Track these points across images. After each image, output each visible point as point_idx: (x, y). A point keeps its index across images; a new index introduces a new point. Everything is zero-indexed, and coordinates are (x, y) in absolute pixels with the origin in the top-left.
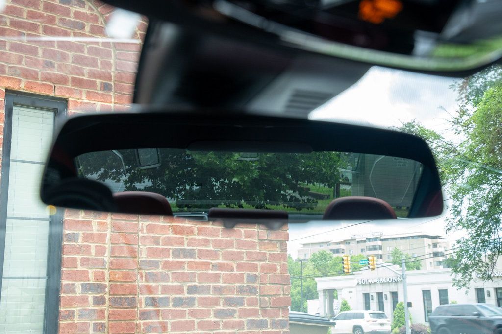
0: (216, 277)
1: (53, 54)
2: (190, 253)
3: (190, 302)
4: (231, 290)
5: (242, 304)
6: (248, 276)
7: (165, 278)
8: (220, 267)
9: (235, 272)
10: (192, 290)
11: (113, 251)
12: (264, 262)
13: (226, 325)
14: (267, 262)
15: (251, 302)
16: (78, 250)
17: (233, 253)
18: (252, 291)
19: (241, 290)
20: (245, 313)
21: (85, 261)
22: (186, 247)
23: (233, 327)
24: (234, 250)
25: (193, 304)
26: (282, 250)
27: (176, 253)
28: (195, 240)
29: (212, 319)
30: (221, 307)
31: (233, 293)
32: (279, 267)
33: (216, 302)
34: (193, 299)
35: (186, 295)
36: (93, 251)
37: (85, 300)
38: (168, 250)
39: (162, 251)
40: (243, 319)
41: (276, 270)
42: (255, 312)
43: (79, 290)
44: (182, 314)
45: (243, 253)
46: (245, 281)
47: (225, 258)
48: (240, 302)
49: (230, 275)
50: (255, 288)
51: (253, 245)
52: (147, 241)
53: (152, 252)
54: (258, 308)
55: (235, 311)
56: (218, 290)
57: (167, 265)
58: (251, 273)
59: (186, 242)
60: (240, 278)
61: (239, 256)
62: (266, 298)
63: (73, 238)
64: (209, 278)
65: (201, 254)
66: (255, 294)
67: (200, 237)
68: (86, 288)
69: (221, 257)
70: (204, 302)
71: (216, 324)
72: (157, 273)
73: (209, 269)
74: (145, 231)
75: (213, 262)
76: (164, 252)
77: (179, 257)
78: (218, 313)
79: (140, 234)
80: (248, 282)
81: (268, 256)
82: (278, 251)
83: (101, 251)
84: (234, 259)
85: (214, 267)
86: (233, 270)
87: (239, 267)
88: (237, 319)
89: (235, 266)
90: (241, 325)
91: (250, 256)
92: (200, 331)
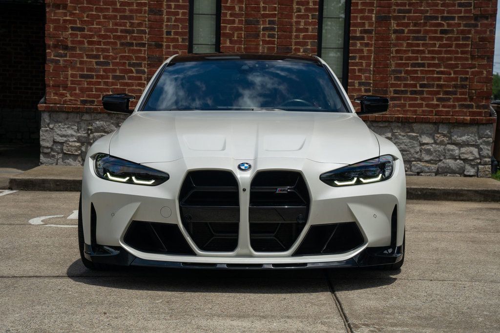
0: (439, 79)
2: (423, 65)
3: (422, 92)
4: (448, 86)
5: (456, 94)
6: (461, 78)
7: (405, 79)
8: (442, 73)
9: (452, 75)
10: (422, 86)
11: (375, 65)
12: (474, 70)
13: (444, 106)
14: (476, 69)
15: (461, 94)
16: (356, 65)
17: (451, 64)
18: (463, 86)
19: (455, 86)
20: (458, 100)
21: (360, 70)
22: (420, 62)
23: (448, 107)
24: (453, 62)
25: (423, 94)
26: (488, 62)
27: (413, 65)
28: (426, 57)
29: (435, 102)
30: (441, 96)
31: (450, 88)
32: (485, 72)
33: (438, 93)
34: (423, 91)
35: (419, 89)
36: (364, 65)
37: (360, 90)
38: (408, 64)
39: (405, 63)
40: (456, 103)
41: (483, 73)
42: (465, 100)
43: (357, 85)
44: (416, 99)
45: (458, 64)
46: (459, 81)
47: (445, 68)
48: (455, 93)
49: (449, 77)
50: (466, 85)
51: (467, 59)
52: (396, 59)
53: (398, 65)
54: (467, 97)
55: (450, 98)
56: (439, 86)
57: (407, 72)
58: (464, 76)
59: (419, 59)
60: (456, 79)
61: (456, 66)
62: (474, 91)
63: (354, 58)
64: (434, 79)
65: (429, 65)
66: (466, 89)
67: (429, 55)
68: (360, 84)
69: (443, 67)
70: (429, 93)
71: (437, 106)
72: (401, 77)
73: (434, 74)
74: (394, 53)
75: (437, 70)
76: (406, 65)
77: (415, 67)
79: (392, 55)
80: (461, 81)
81: (477, 65)
82: (485, 62)
83: (368, 65)
84: (452, 68)
85: (438, 73)
86: (450, 74)
87: (455, 73)
88: (452, 103)
89: (452, 72)
90: (454, 106)
91: (463, 66)
92: (426, 109)
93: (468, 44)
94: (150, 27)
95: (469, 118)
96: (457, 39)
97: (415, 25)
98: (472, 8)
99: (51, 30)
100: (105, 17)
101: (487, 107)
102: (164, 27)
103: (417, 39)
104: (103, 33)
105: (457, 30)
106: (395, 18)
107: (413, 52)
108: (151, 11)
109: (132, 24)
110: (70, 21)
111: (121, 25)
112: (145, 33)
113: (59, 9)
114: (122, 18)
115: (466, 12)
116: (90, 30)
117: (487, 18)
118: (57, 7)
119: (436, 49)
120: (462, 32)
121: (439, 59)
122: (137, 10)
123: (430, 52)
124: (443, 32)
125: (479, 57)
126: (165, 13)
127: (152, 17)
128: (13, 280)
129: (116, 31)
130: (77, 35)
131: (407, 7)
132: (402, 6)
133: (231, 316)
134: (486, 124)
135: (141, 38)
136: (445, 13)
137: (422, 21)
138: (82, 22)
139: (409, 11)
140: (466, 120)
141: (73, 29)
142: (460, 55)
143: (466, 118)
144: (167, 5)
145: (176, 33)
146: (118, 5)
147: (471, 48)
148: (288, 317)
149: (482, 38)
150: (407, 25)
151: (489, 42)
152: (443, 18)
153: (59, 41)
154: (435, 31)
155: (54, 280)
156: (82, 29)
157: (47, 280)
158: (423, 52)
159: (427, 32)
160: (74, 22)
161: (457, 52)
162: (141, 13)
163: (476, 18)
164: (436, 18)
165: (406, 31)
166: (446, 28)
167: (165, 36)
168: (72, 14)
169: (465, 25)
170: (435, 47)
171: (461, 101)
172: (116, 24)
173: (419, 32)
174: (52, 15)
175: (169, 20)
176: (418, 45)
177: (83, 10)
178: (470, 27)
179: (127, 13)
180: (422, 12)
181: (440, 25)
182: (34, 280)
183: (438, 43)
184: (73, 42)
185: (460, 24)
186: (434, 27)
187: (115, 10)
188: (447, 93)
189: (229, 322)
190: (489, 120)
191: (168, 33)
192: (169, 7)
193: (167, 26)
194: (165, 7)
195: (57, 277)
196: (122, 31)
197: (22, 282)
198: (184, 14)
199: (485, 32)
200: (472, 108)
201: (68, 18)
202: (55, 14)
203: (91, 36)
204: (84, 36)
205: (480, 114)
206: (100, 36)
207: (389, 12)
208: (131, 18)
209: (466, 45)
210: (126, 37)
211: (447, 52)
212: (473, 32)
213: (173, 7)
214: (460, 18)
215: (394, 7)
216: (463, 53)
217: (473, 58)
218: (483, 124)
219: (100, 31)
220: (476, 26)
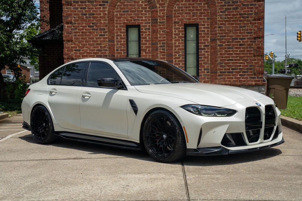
0: (240, 66)
1: (194, 13)
2: (232, 60)
3: (232, 72)
4: (244, 69)
5: (248, 73)
6: (250, 65)
7: (225, 66)
8: (241, 63)
9: (246, 64)
10: (232, 69)
11: (211, 60)
12: (255, 61)
13: (243, 78)
15: (250, 72)
16: (202, 61)
18: (251, 69)
19: (247, 69)
20: (249, 75)
21: (204, 63)
22: (231, 58)
23: (245, 79)
24: (246, 58)
25: (233, 73)
27: (228, 60)
32: (260, 62)
33: (240, 72)
35: (231, 71)
36: (206, 61)
37: (205, 72)
40: (248, 77)
41: (259, 63)
42: (252, 75)
43: (203, 70)
44: (230, 75)
47: (242, 61)
49: (244, 65)
50: (252, 68)
51: (252, 57)
52: (220, 57)
53: (221, 60)
54: (253, 73)
55: (245, 74)
56: (240, 69)
57: (225, 63)
58: (251, 64)
60: (247, 66)
61: (247, 60)
62: (256, 71)
63: (201, 58)
64: (238, 66)
65: (235, 60)
66: (252, 70)
67: (235, 56)
68: (204, 69)
70: (236, 72)
71: (240, 78)
72: (223, 66)
74: (219, 55)
76: (225, 60)
77: (229, 61)
78: (240, 75)
80: (250, 67)
81: (256, 59)
82: (260, 58)
83: (208, 61)
84: (246, 61)
85: (239, 63)
86: (245, 64)
87: (247, 63)
88: (246, 77)
89: (246, 63)
90: (247, 78)
91: (251, 60)
92: (235, 79)
93: (252, 50)
94: (109, 48)
95: (254, 83)
96: (247, 48)
97: (228, 42)
98: (253, 34)
99: (66, 51)
100: (89, 44)
101: (262, 78)
102: (115, 48)
103: (229, 48)
104: (88, 51)
105: (247, 44)
106: (219, 39)
107: (228, 54)
108: (109, 41)
109: (101, 47)
110: (74, 47)
111: (96, 48)
112: (107, 51)
113: (69, 42)
114: (96, 44)
115: (250, 36)
116: (83, 50)
117: (260, 38)
118: (69, 41)
119: (238, 52)
120: (249, 45)
121: (239, 57)
122: (103, 41)
123: (235, 54)
124: (240, 45)
125: (257, 56)
126: (115, 42)
127: (110, 43)
128: (46, 161)
129: (94, 50)
130: (77, 53)
131: (224, 35)
132: (221, 34)
133: (135, 173)
134: (262, 85)
135: (105, 53)
136: (241, 36)
137: (231, 40)
138: (79, 47)
139: (225, 37)
140: (253, 84)
141: (75, 50)
142: (249, 55)
143: (253, 83)
144: (116, 38)
145: (121, 50)
146: (95, 39)
147: (254, 52)
148: (160, 173)
149: (258, 47)
150: (224, 42)
151: (261, 49)
152: (241, 39)
153: (69, 56)
154: (237, 45)
155: (63, 161)
156: (79, 50)
157: (60, 161)
158: (232, 54)
159: (233, 45)
160: (76, 47)
161: (247, 54)
162: (105, 42)
163: (255, 38)
164: (237, 39)
165: (224, 45)
166: (242, 43)
167: (116, 51)
168: (75, 44)
169: (250, 42)
170: (237, 52)
171: (251, 76)
172: (94, 47)
173: (230, 45)
174: (66, 45)
175: (117, 44)
176: (230, 51)
177: (80, 42)
178: (252, 42)
179: (99, 42)
180: (231, 36)
181: (239, 42)
182: (54, 161)
183: (238, 50)
184: (75, 56)
185: (248, 41)
186: (236, 43)
187: (94, 41)
188: (244, 72)
189: (134, 176)
190: (263, 84)
191: (117, 50)
192: (117, 38)
193: (116, 47)
194: (115, 39)
195: (65, 159)
196: (97, 50)
197: (49, 161)
198: (124, 41)
199: (259, 44)
200: (256, 78)
201: (73, 46)
202: (68, 44)
203: (83, 53)
204: (80, 53)
205: (259, 81)
206: (87, 53)
207: (216, 37)
208: (101, 44)
209: (251, 51)
210: (99, 53)
211: (243, 54)
212: (254, 45)
213: (119, 38)
214: (248, 38)
215: (218, 35)
216: (250, 54)
217: (255, 56)
218: (261, 86)
219: (87, 51)
220: (255, 42)
